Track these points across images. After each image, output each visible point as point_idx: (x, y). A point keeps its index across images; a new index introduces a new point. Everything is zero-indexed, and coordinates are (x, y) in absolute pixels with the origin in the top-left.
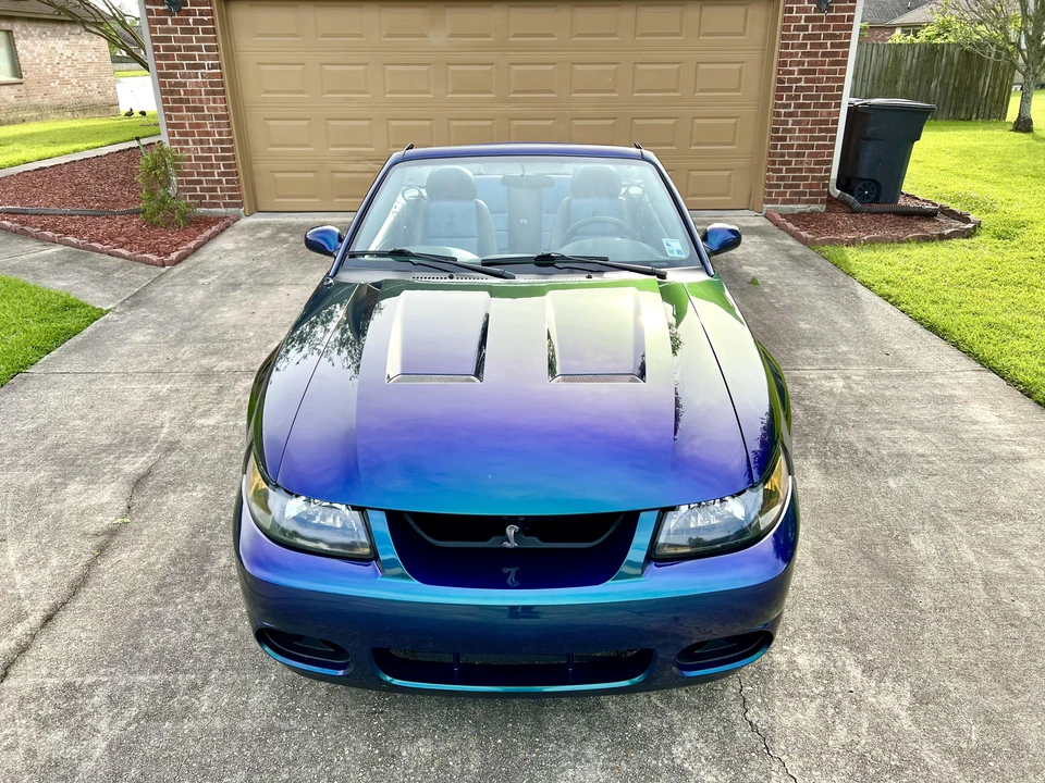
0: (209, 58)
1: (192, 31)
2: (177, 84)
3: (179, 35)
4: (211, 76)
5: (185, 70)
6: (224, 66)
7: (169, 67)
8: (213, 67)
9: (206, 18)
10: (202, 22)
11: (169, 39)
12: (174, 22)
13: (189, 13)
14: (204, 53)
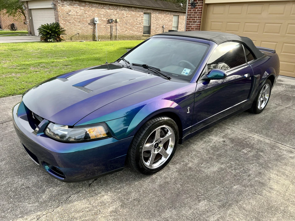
0: (198, 20)
1: (196, 13)
2: (190, 26)
3: (193, 14)
4: (197, 24)
5: (192, 23)
6: (201, 22)
7: (189, 22)
8: (199, 22)
9: (200, 9)
10: (199, 10)
11: (190, 15)
12: (193, 10)
13: (197, 8)
14: (198, 18)
